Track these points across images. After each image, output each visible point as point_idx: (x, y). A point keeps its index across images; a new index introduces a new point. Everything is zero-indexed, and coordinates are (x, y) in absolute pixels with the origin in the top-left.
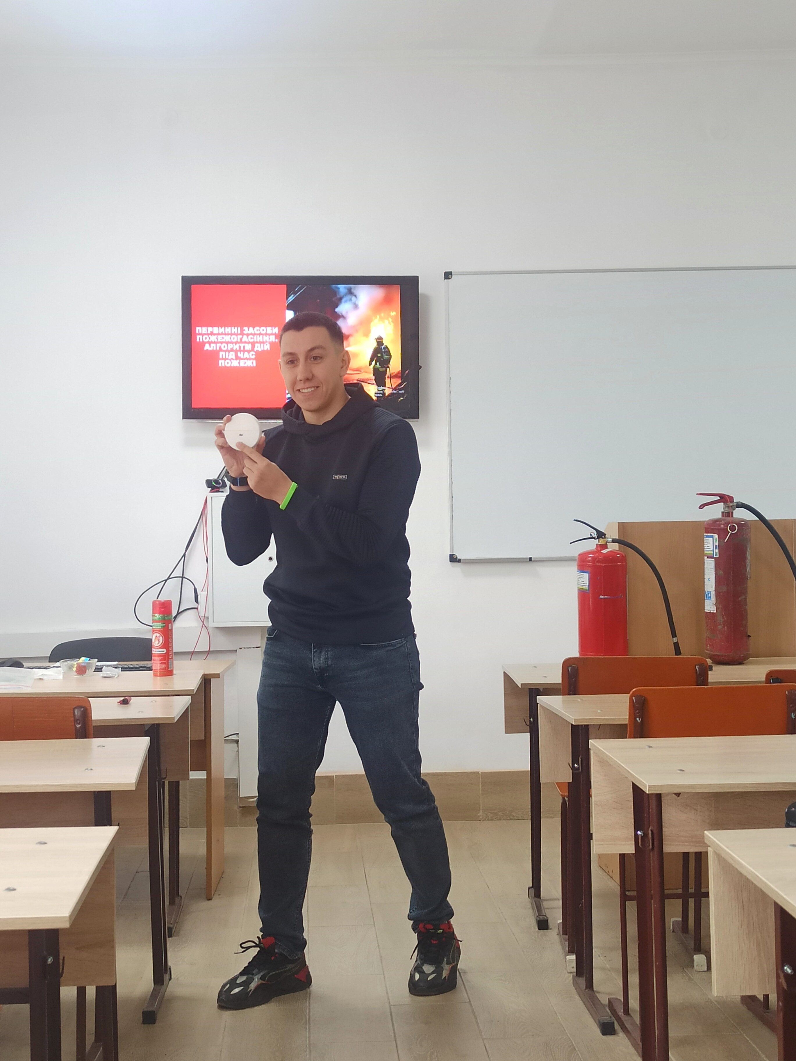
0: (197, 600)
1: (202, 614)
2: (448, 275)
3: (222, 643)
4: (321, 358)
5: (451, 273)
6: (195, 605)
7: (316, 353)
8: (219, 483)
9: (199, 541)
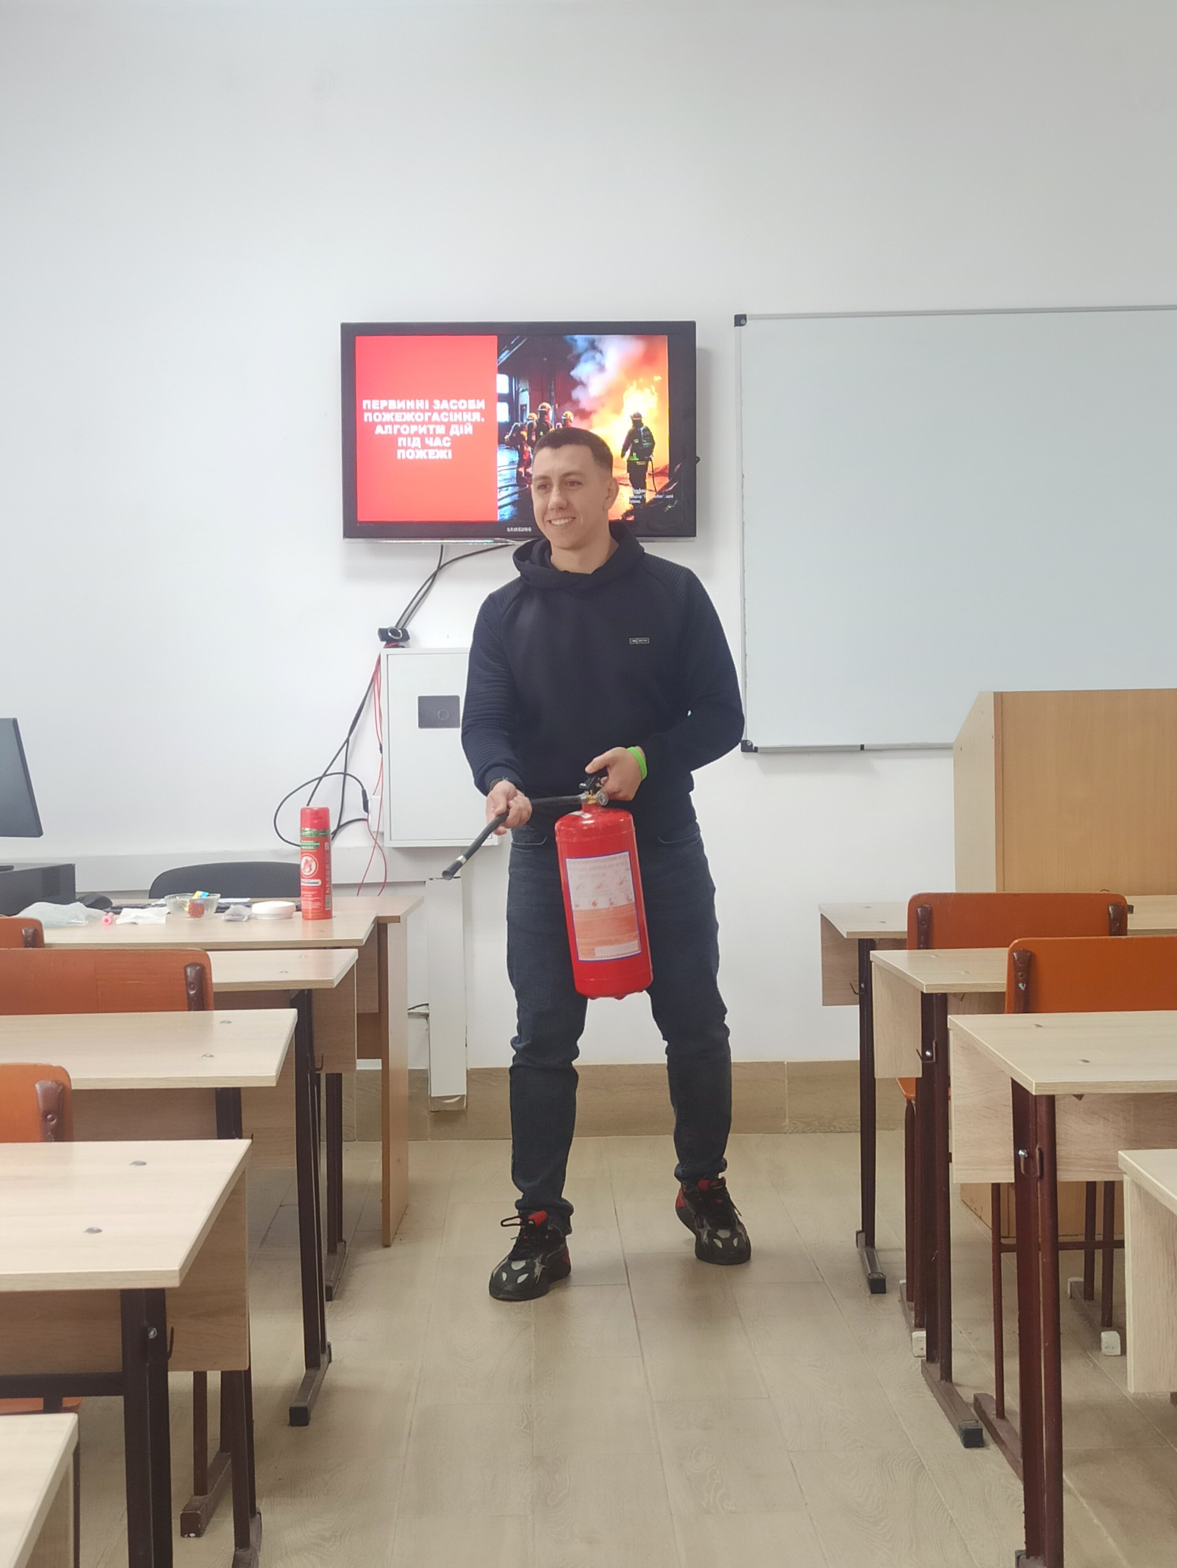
0: (366, 808)
1: (374, 828)
2: (740, 320)
3: (405, 870)
4: (579, 483)
5: (744, 317)
6: (364, 815)
7: (572, 478)
8: (397, 634)
9: (368, 720)
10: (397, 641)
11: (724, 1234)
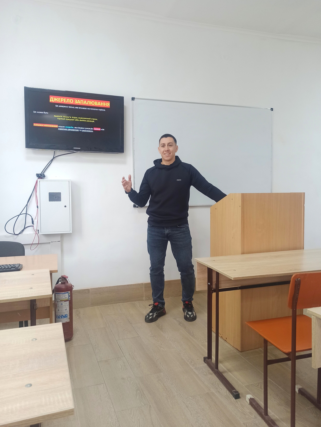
0: (33, 223)
1: (35, 229)
2: (133, 99)
3: (44, 240)
4: (171, 145)
6: (32, 225)
7: (170, 144)
8: (42, 175)
9: (33, 199)
10: (42, 177)
11: (190, 313)
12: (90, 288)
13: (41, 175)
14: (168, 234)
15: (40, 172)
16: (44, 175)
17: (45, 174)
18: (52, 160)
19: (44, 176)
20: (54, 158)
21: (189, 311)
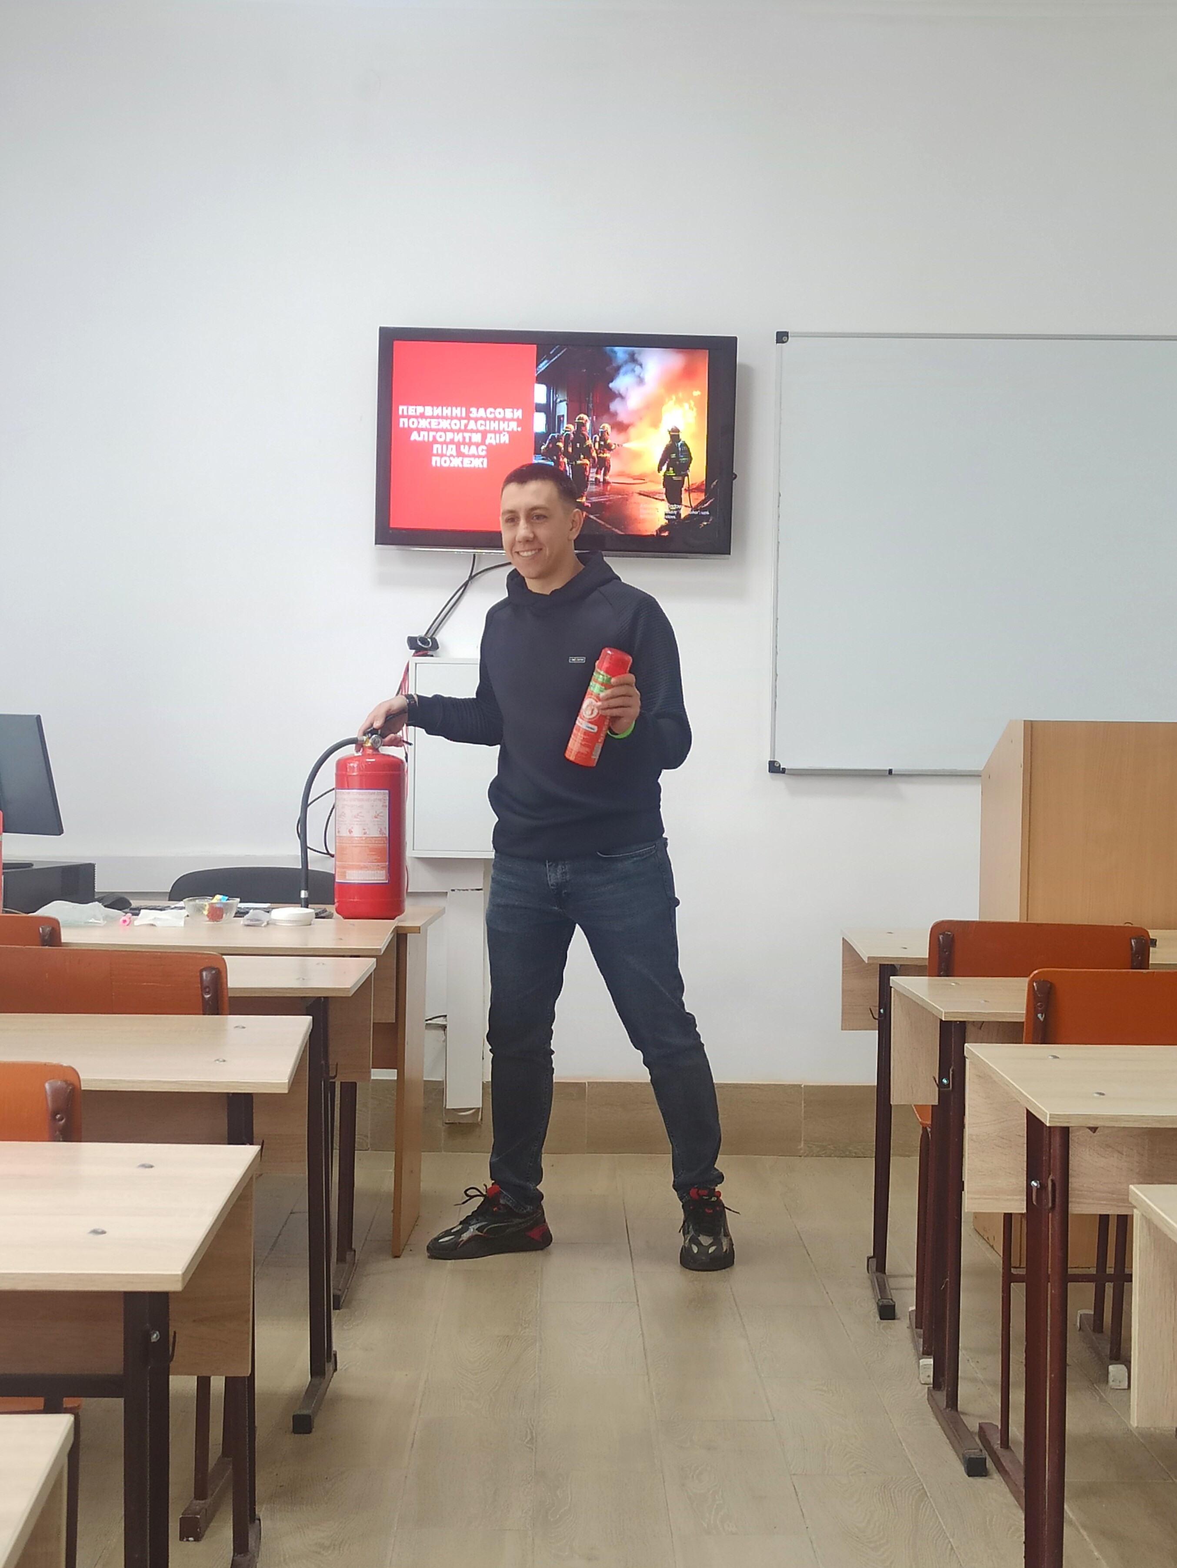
2: (781, 337)
3: (427, 881)
4: (545, 517)
5: (786, 334)
7: (538, 512)
8: (427, 643)
10: (426, 649)
11: (705, 1240)
12: (586, 1081)
13: (423, 640)
14: (559, 887)
15: (420, 632)
16: (434, 641)
17: (438, 638)
18: (466, 585)
19: (435, 646)
20: (471, 577)
21: (699, 1231)
